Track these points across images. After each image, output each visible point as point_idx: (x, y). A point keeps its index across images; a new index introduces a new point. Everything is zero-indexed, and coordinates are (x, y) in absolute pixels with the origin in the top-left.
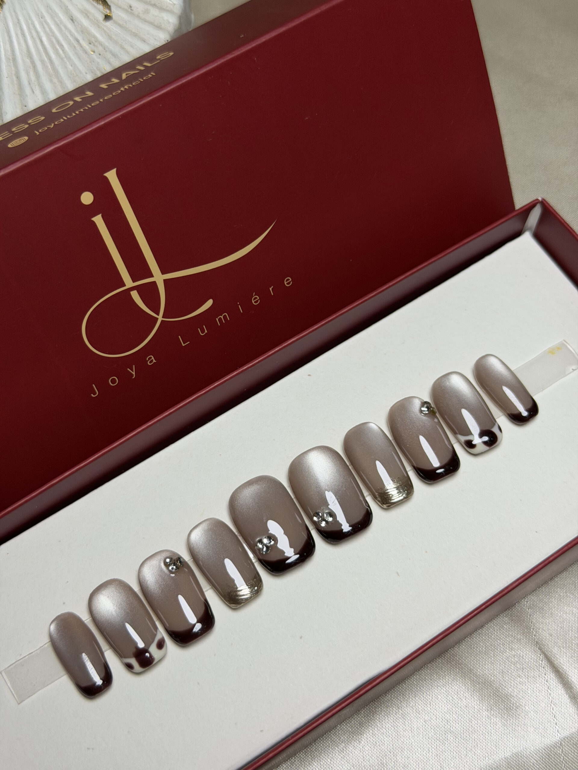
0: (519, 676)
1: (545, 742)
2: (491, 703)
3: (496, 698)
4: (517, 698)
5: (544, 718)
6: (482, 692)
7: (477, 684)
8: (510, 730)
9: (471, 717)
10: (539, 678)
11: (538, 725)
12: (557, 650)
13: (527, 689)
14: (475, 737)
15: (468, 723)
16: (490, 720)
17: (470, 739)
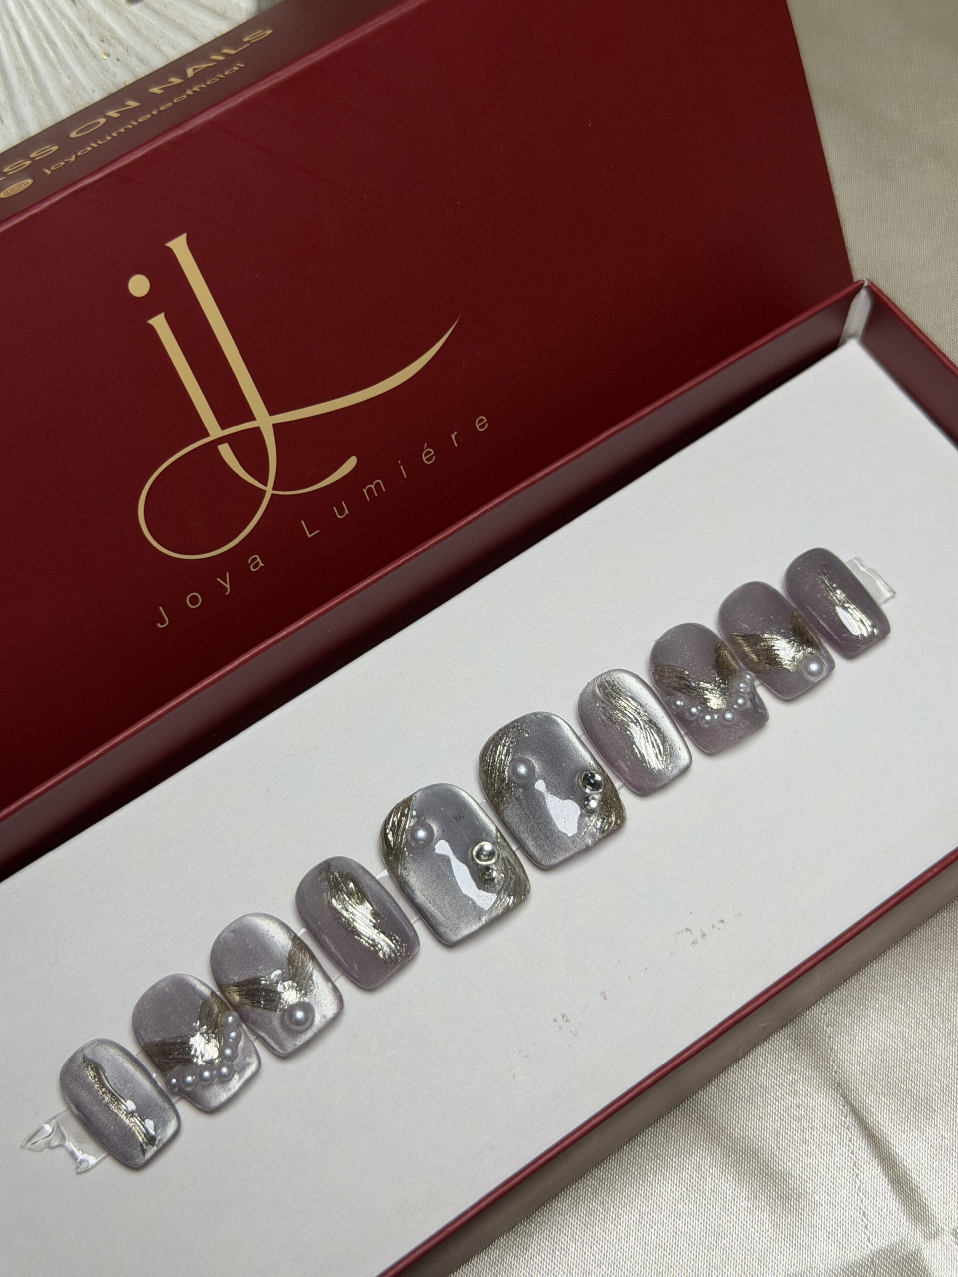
0: (804, 1141)
1: (845, 1257)
2: (756, 1186)
3: (764, 1179)
4: (799, 1180)
5: (846, 1217)
6: (740, 1168)
7: (732, 1153)
8: (785, 1235)
9: (721, 1209)
10: (839, 1146)
11: (835, 1228)
12: (872, 1100)
13: (818, 1165)
14: (724, 1244)
15: (715, 1220)
16: (753, 1216)
17: (716, 1247)
